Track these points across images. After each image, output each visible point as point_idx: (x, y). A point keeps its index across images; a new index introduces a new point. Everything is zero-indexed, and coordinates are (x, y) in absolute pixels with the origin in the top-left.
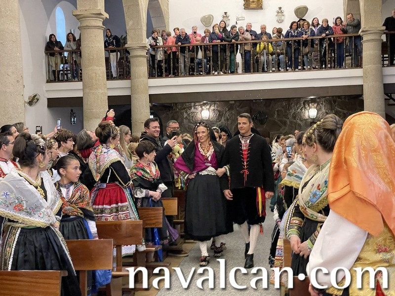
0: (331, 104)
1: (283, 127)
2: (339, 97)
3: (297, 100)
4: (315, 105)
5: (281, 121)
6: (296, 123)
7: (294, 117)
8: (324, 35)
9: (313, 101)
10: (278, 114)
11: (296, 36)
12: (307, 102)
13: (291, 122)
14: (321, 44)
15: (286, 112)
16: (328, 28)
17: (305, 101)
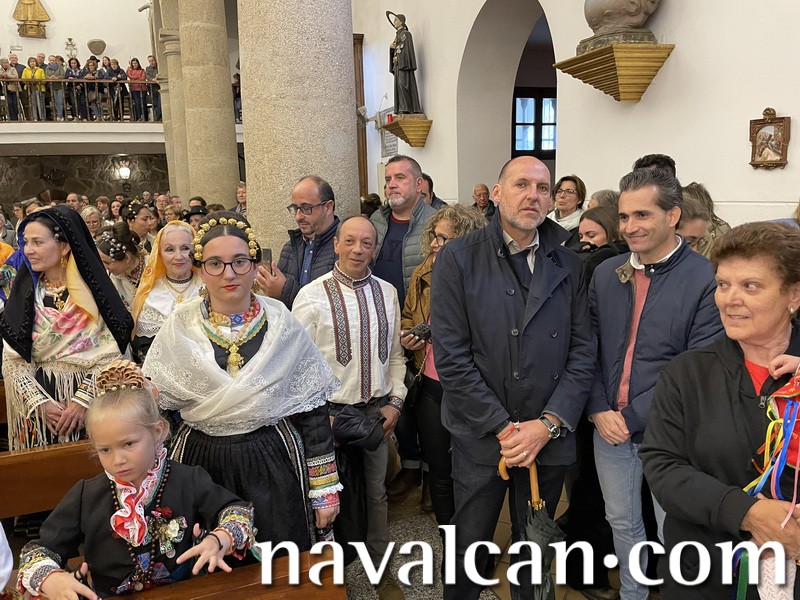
0: (147, 164)
1: (88, 189)
2: (155, 155)
3: (105, 156)
4: (127, 163)
5: (85, 182)
6: (104, 185)
7: (102, 176)
8: (115, 79)
9: (123, 158)
10: (80, 174)
11: (78, 77)
12: (117, 160)
13: (98, 184)
14: (112, 92)
15: (90, 171)
16: (119, 71)
17: (114, 158)
